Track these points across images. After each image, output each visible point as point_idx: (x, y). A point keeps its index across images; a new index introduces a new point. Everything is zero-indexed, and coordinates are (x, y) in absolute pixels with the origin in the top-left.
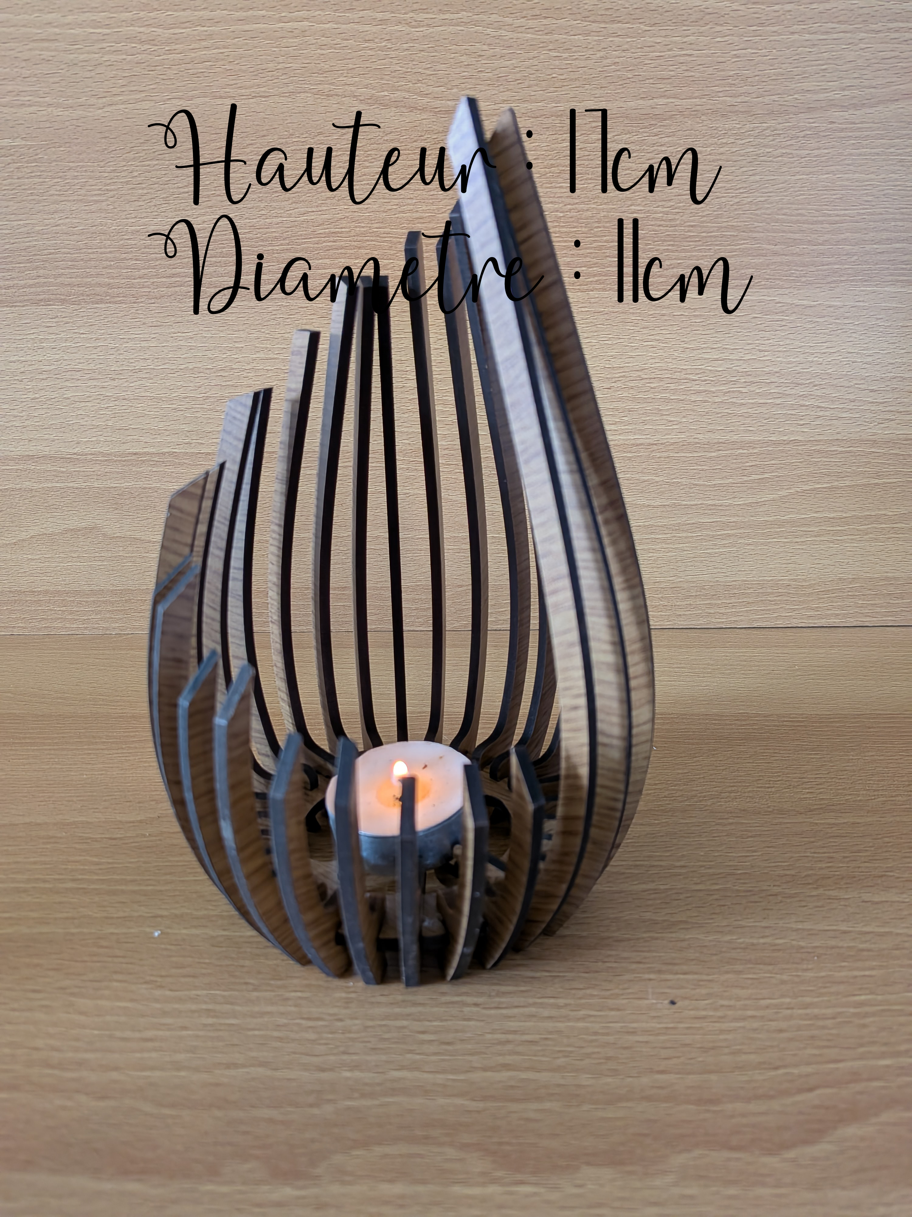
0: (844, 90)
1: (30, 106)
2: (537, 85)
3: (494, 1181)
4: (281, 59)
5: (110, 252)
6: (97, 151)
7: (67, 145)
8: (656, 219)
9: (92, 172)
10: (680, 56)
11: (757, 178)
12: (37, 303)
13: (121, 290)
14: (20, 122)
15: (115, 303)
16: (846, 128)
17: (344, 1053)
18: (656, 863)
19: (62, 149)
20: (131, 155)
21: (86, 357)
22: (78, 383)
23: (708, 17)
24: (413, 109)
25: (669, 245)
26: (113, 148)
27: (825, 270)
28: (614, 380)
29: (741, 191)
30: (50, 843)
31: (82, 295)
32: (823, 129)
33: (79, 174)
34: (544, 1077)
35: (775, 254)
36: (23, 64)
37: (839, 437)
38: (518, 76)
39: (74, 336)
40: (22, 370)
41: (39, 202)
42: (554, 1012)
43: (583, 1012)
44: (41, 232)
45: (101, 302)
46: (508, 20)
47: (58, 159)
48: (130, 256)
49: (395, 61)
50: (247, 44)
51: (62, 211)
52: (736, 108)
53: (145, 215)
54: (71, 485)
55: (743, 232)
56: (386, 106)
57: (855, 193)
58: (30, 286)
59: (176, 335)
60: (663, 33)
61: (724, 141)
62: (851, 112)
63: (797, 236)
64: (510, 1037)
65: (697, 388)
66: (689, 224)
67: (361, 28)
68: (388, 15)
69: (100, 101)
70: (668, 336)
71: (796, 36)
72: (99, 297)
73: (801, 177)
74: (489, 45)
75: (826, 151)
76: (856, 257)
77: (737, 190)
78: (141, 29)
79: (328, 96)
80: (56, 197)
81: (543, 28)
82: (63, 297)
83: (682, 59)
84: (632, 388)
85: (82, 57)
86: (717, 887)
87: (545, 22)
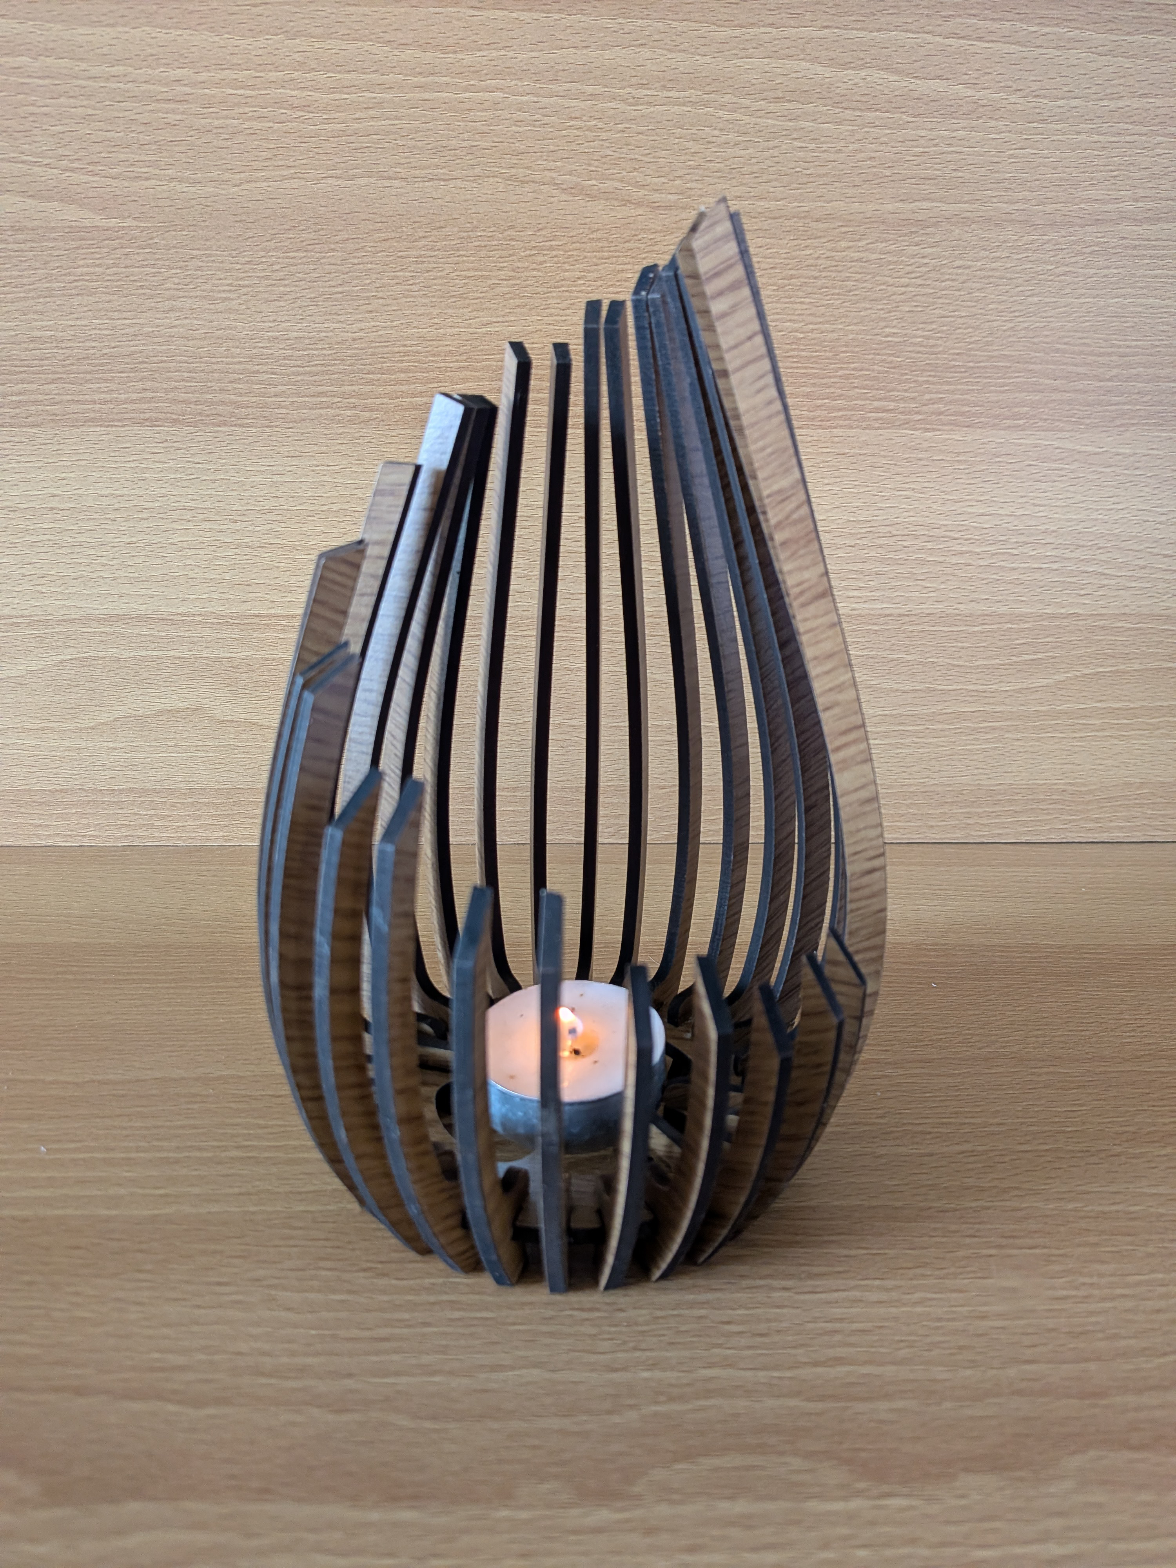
0: (1137, 201)
1: (147, 179)
2: (776, 180)
3: (858, 1494)
4: (466, 136)
5: (240, 363)
6: (230, 237)
7: (191, 229)
8: (914, 344)
9: (222, 262)
10: (948, 153)
11: (1035, 299)
12: (140, 423)
13: (250, 410)
14: (133, 198)
15: (242, 426)
16: (1139, 246)
17: (636, 1349)
18: (967, 1121)
19: (184, 233)
20: (272, 244)
21: (201, 492)
22: (189, 525)
23: (981, 109)
24: (626, 202)
25: (930, 376)
26: (251, 234)
27: (1113, 411)
28: (859, 536)
29: (1017, 314)
30: (196, 1102)
31: (200, 414)
32: (1113, 245)
33: (204, 264)
34: (890, 1371)
35: (1055, 390)
36: (142, 128)
37: (1127, 610)
38: (755, 168)
39: (187, 465)
40: (116, 506)
41: (151, 297)
42: (884, 1296)
43: (918, 1295)
44: (151, 334)
45: (224, 424)
46: (745, 102)
47: (178, 245)
48: (265, 368)
49: (606, 144)
50: (425, 116)
51: (180, 310)
52: (1013, 216)
53: (286, 318)
54: (172, 653)
55: (1018, 362)
56: (594, 198)
57: (1148, 321)
58: (133, 401)
59: (318, 468)
60: (930, 126)
61: (997, 254)
62: (1145, 226)
63: (1081, 370)
64: (838, 1326)
65: (958, 548)
66: (951, 351)
67: (566, 103)
68: (600, 89)
69: (238, 176)
70: (926, 485)
71: (1083, 136)
72: (221, 418)
73: (1087, 300)
74: (721, 130)
75: (1115, 271)
76: (1149, 397)
77: (1011, 312)
78: (294, 93)
79: (523, 182)
80: (172, 292)
81: (786, 113)
82: (174, 417)
83: (950, 157)
84: (880, 546)
85: (216, 123)
86: (1047, 1147)
87: (788, 105)
